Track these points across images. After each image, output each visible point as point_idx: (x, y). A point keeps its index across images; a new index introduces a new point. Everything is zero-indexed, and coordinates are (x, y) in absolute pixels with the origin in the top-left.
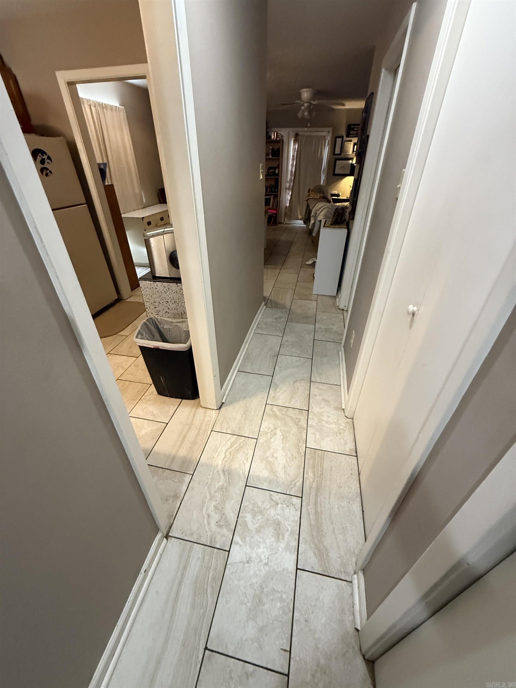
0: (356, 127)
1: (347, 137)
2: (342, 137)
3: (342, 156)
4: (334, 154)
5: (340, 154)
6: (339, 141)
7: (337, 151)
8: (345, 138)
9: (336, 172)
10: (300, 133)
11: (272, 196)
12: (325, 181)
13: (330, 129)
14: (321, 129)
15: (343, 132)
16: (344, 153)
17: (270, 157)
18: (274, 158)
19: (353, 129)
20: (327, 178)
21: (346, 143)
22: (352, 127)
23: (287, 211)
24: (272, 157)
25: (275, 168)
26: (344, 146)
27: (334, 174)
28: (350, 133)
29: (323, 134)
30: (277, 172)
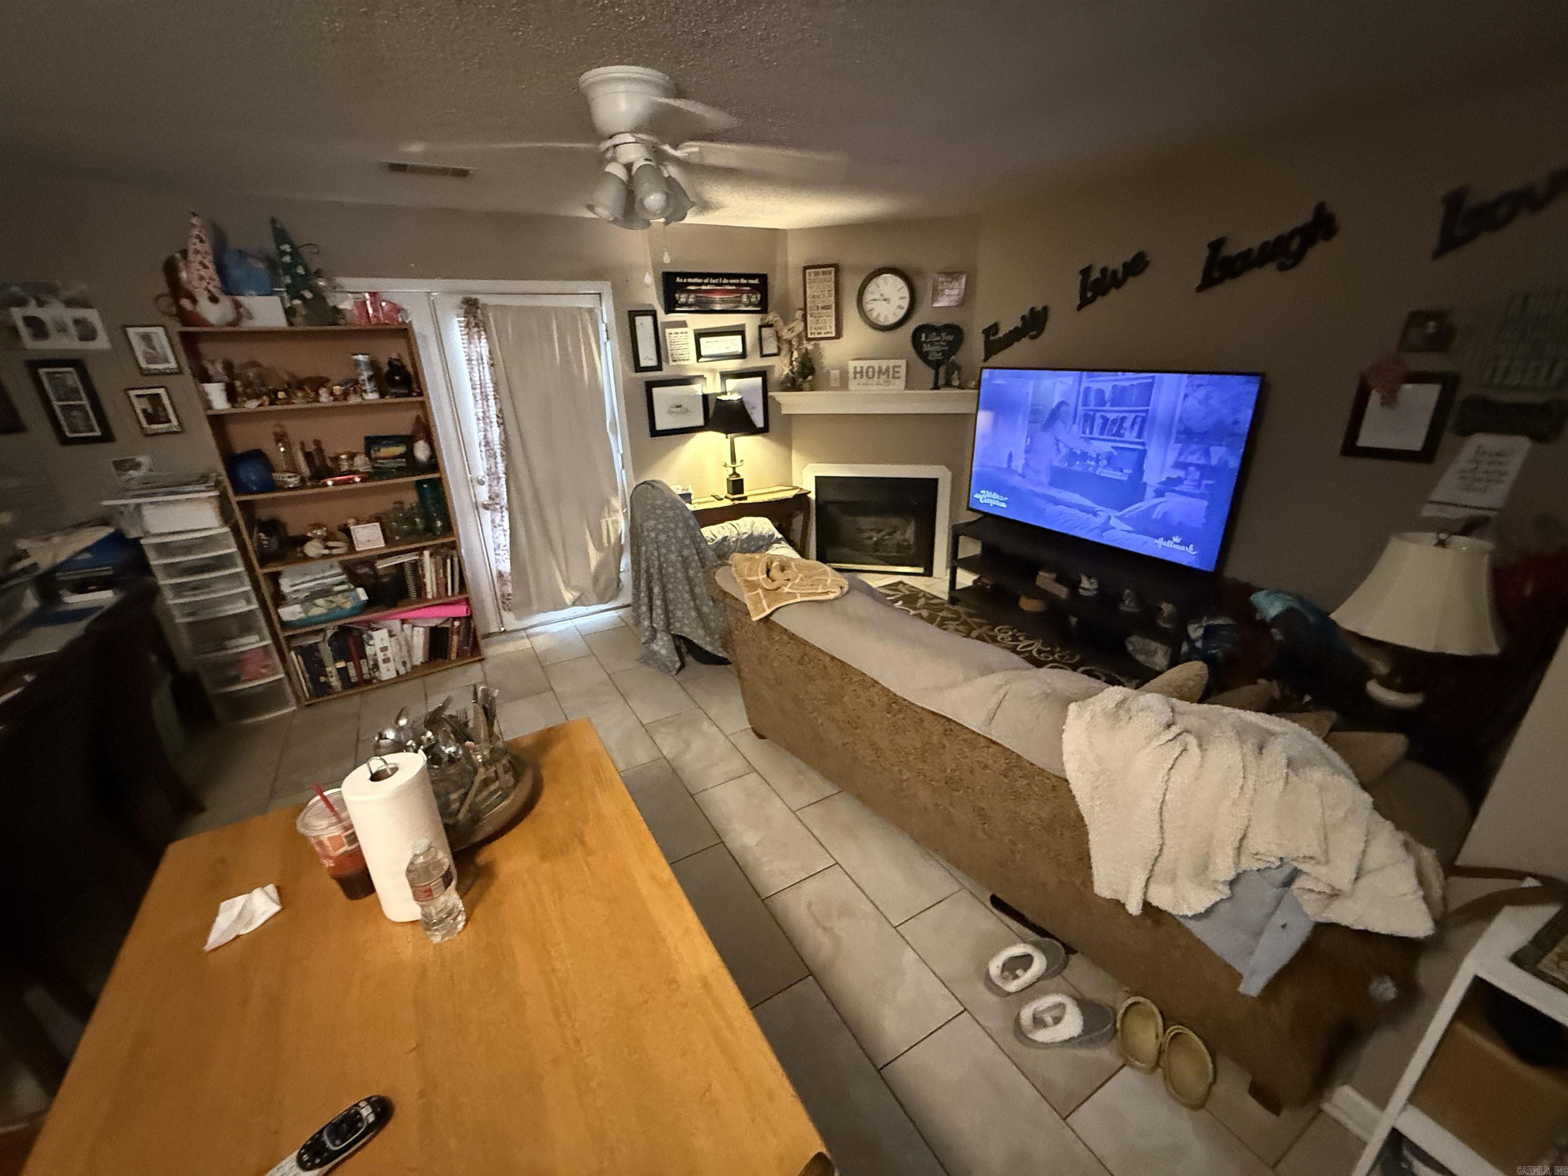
0: (690, 280)
1: (669, 309)
2: (653, 314)
3: (667, 372)
4: (638, 368)
5: (659, 368)
6: (644, 324)
7: (647, 357)
8: (662, 317)
9: (659, 427)
10: (482, 299)
11: (427, 553)
12: (629, 458)
13: (606, 287)
14: (572, 286)
15: (652, 296)
16: (671, 363)
17: (372, 397)
18: (388, 400)
19: (683, 288)
20: (632, 445)
21: (668, 331)
22: (679, 280)
23: (509, 589)
24: (382, 396)
25: (409, 441)
26: (665, 341)
27: (655, 433)
28: (677, 302)
29: (586, 303)
30: (421, 451)
